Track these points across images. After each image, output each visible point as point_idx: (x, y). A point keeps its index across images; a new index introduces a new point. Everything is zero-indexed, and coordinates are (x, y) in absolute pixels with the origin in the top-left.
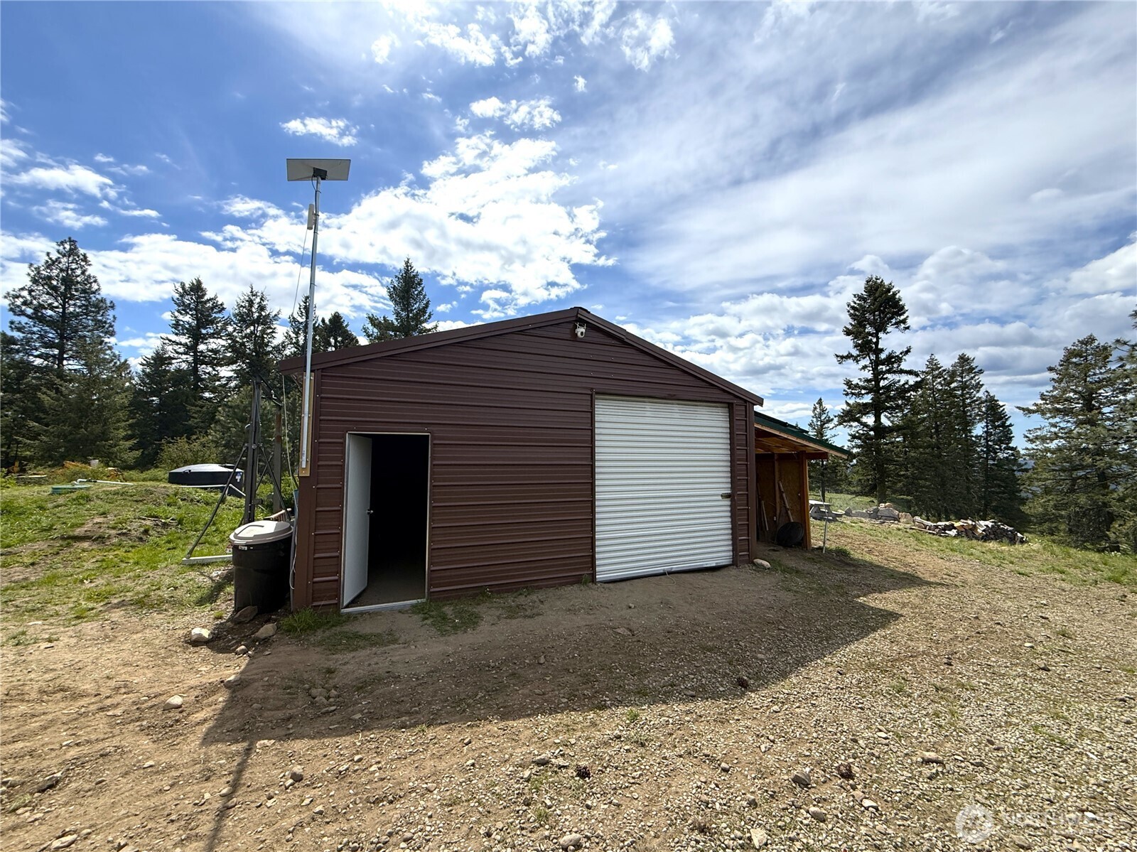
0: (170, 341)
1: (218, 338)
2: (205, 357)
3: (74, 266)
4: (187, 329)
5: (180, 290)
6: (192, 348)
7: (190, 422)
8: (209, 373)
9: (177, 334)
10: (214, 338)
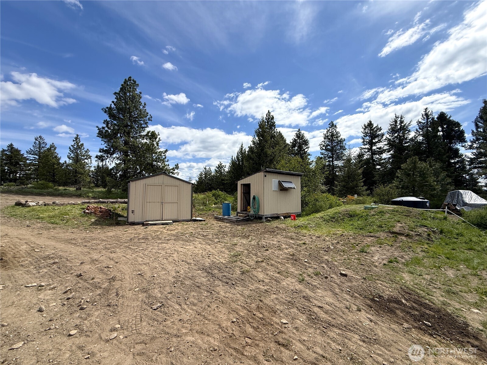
0: (362, 148)
1: (379, 143)
2: (375, 151)
3: (333, 130)
4: (368, 142)
5: (364, 127)
6: (370, 149)
7: (375, 179)
8: (378, 158)
9: (364, 145)
10: (378, 143)
